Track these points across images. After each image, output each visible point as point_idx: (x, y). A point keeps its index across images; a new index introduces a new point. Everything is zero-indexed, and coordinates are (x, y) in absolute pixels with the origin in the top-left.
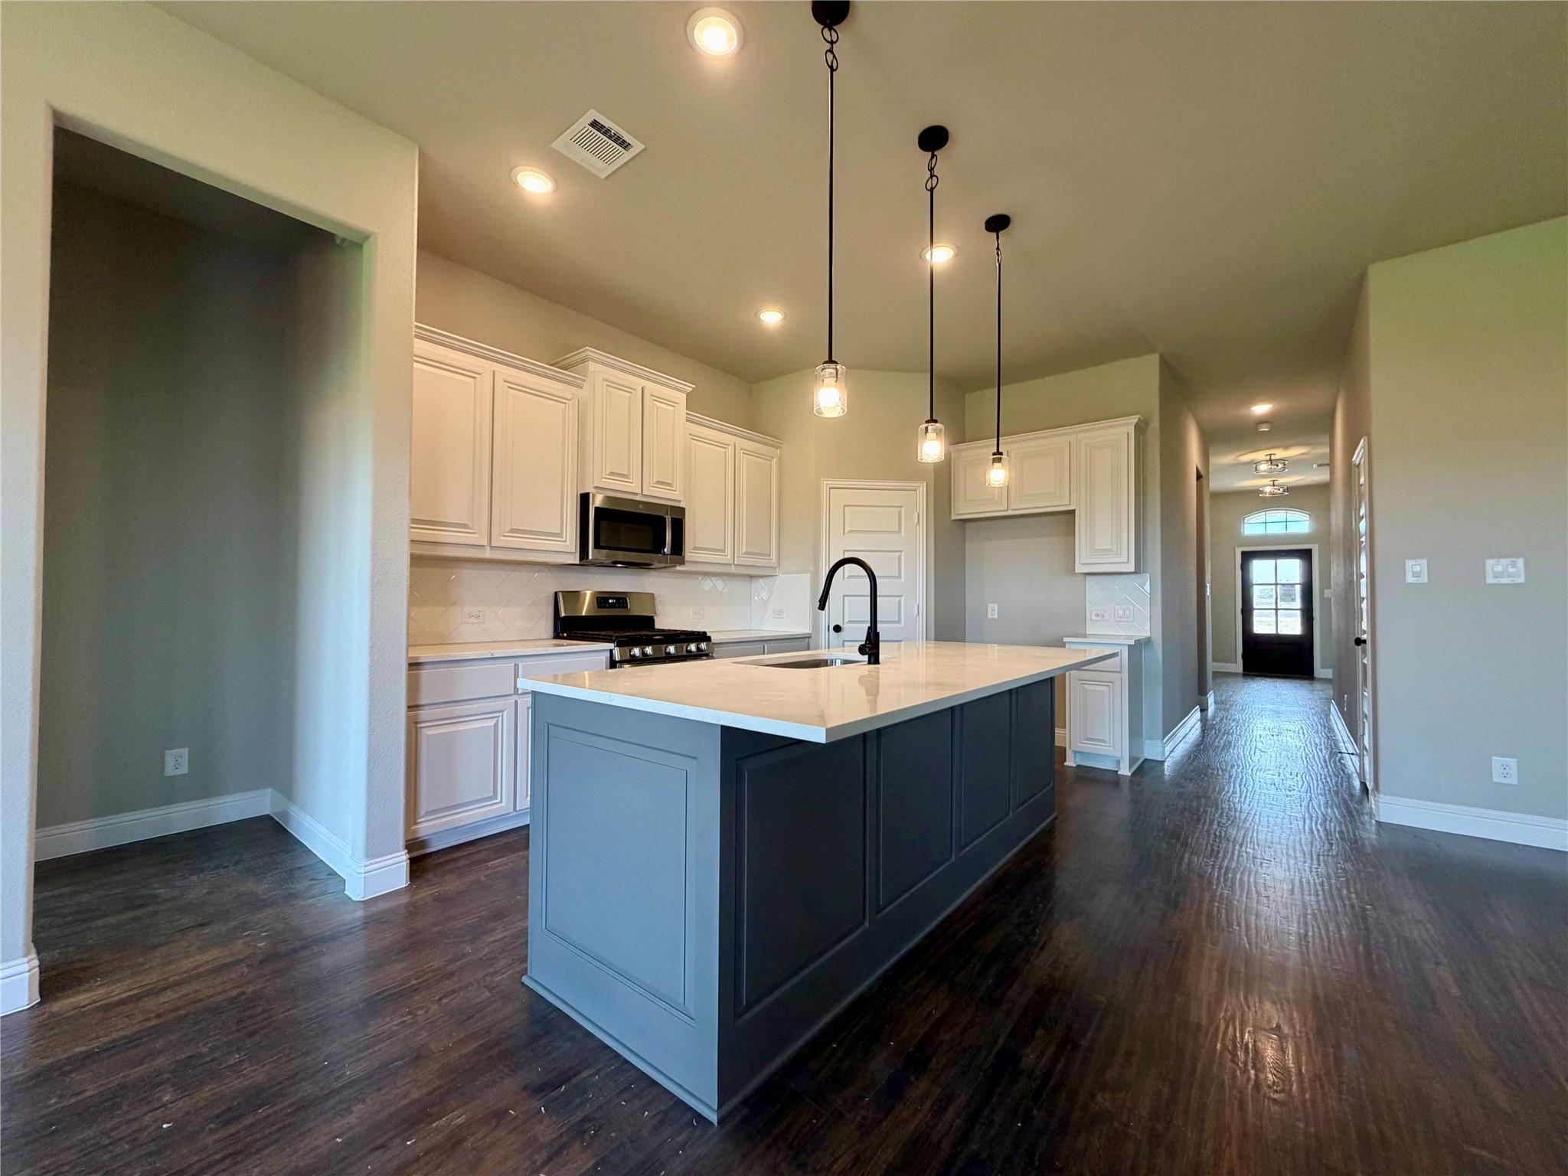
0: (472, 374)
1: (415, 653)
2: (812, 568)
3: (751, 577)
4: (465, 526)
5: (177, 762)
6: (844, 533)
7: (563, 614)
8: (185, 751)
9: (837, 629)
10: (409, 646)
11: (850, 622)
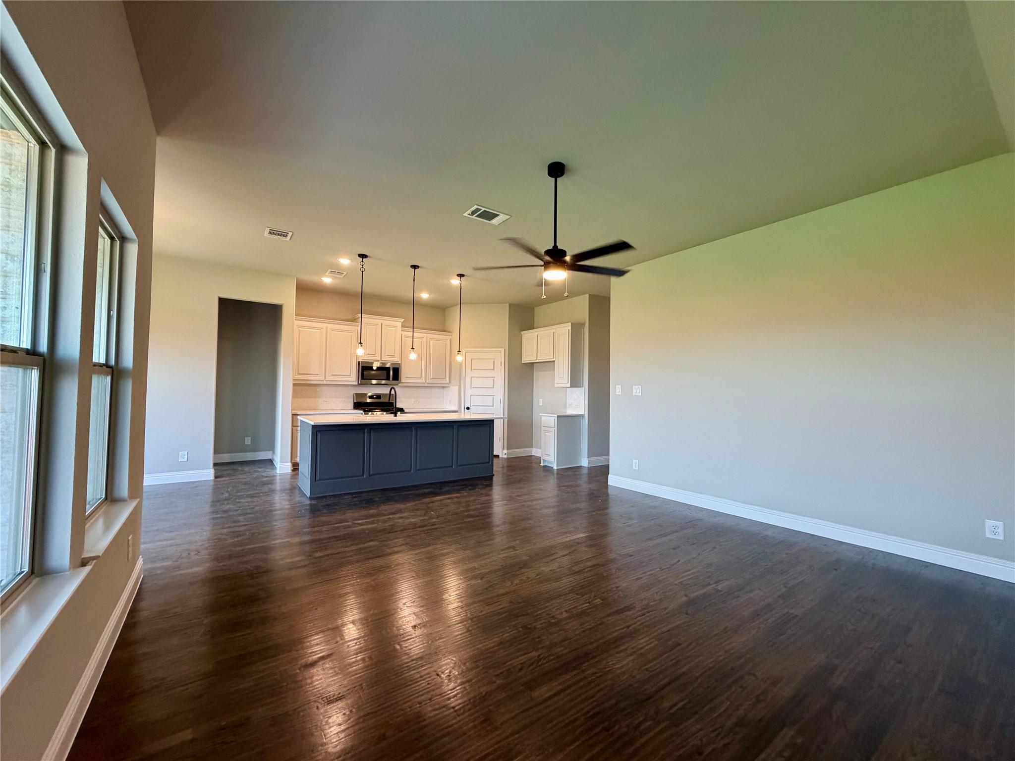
0: (320, 329)
1: (294, 412)
2: (458, 384)
3: (444, 387)
4: (318, 375)
5: (248, 441)
6: (471, 370)
7: (355, 401)
8: (250, 438)
9: (468, 408)
10: (292, 410)
11: (473, 406)
